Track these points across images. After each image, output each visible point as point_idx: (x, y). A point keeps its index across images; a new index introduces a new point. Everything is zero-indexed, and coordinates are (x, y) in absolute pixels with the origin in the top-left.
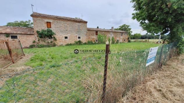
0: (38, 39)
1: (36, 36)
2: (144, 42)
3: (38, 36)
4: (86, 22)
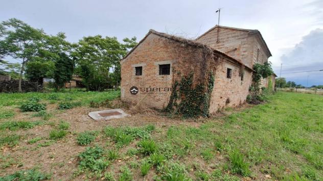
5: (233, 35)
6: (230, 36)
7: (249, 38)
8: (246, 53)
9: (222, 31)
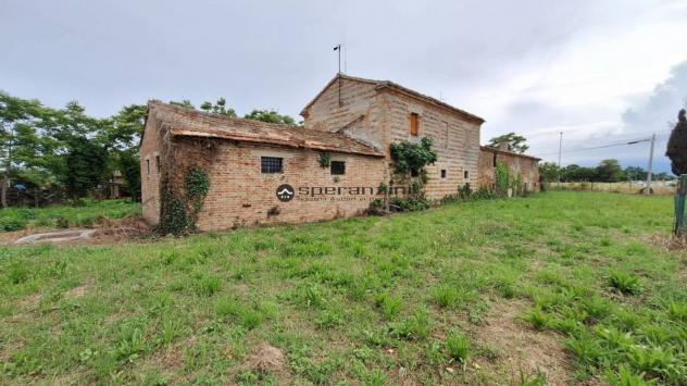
0: (389, 179)
1: (387, 164)
2: (575, 189)
3: (390, 165)
4: (479, 121)
5: (360, 91)
6: (355, 93)
7: (380, 96)
8: (376, 124)
9: (346, 84)
